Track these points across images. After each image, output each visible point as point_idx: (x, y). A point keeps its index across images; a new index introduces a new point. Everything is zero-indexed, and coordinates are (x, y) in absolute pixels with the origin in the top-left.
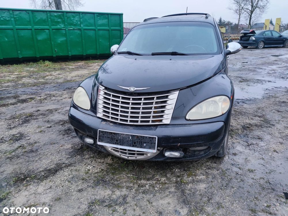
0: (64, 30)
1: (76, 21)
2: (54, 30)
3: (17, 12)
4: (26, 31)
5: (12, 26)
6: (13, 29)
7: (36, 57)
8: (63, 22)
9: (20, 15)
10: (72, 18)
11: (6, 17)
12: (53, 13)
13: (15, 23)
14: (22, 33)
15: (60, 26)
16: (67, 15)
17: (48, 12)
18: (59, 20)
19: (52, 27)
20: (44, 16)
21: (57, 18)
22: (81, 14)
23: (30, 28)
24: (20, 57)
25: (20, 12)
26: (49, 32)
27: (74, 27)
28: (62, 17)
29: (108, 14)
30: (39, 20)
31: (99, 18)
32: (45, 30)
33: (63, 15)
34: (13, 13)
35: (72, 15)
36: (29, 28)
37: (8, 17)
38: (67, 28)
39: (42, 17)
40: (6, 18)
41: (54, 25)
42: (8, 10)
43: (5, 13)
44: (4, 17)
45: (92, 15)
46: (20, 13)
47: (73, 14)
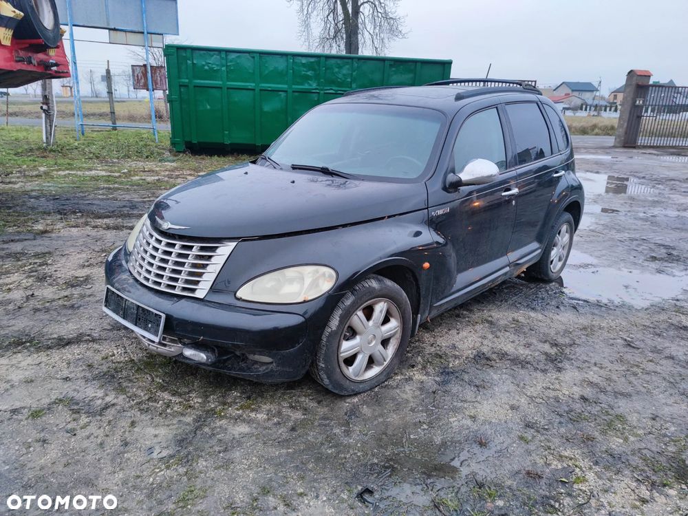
0: (314, 95)
1: (344, 75)
2: (296, 94)
3: (233, 56)
4: (245, 91)
5: (220, 83)
6: (221, 88)
7: (255, 145)
8: (317, 77)
9: (238, 61)
10: (337, 70)
11: (212, 64)
12: (300, 58)
13: (227, 75)
14: (237, 97)
15: (310, 85)
16: (327, 63)
17: (289, 57)
18: (309, 73)
19: (294, 86)
20: (281, 64)
21: (305, 70)
22: (357, 60)
23: (253, 88)
24: (227, 142)
25: (238, 54)
26: (287, 96)
27: (336, 88)
28: (317, 67)
29: (415, 62)
30: (272, 71)
31: (394, 69)
32: (280, 93)
33: (318, 63)
34: (226, 56)
35: (338, 64)
36: (250, 87)
37: (217, 63)
38: (322, 90)
39: (277, 66)
40: (214, 66)
41: (298, 84)
42: (219, 51)
43: (213, 56)
44: (210, 65)
45: (380, 64)
46: (238, 57)
47: (339, 61)
